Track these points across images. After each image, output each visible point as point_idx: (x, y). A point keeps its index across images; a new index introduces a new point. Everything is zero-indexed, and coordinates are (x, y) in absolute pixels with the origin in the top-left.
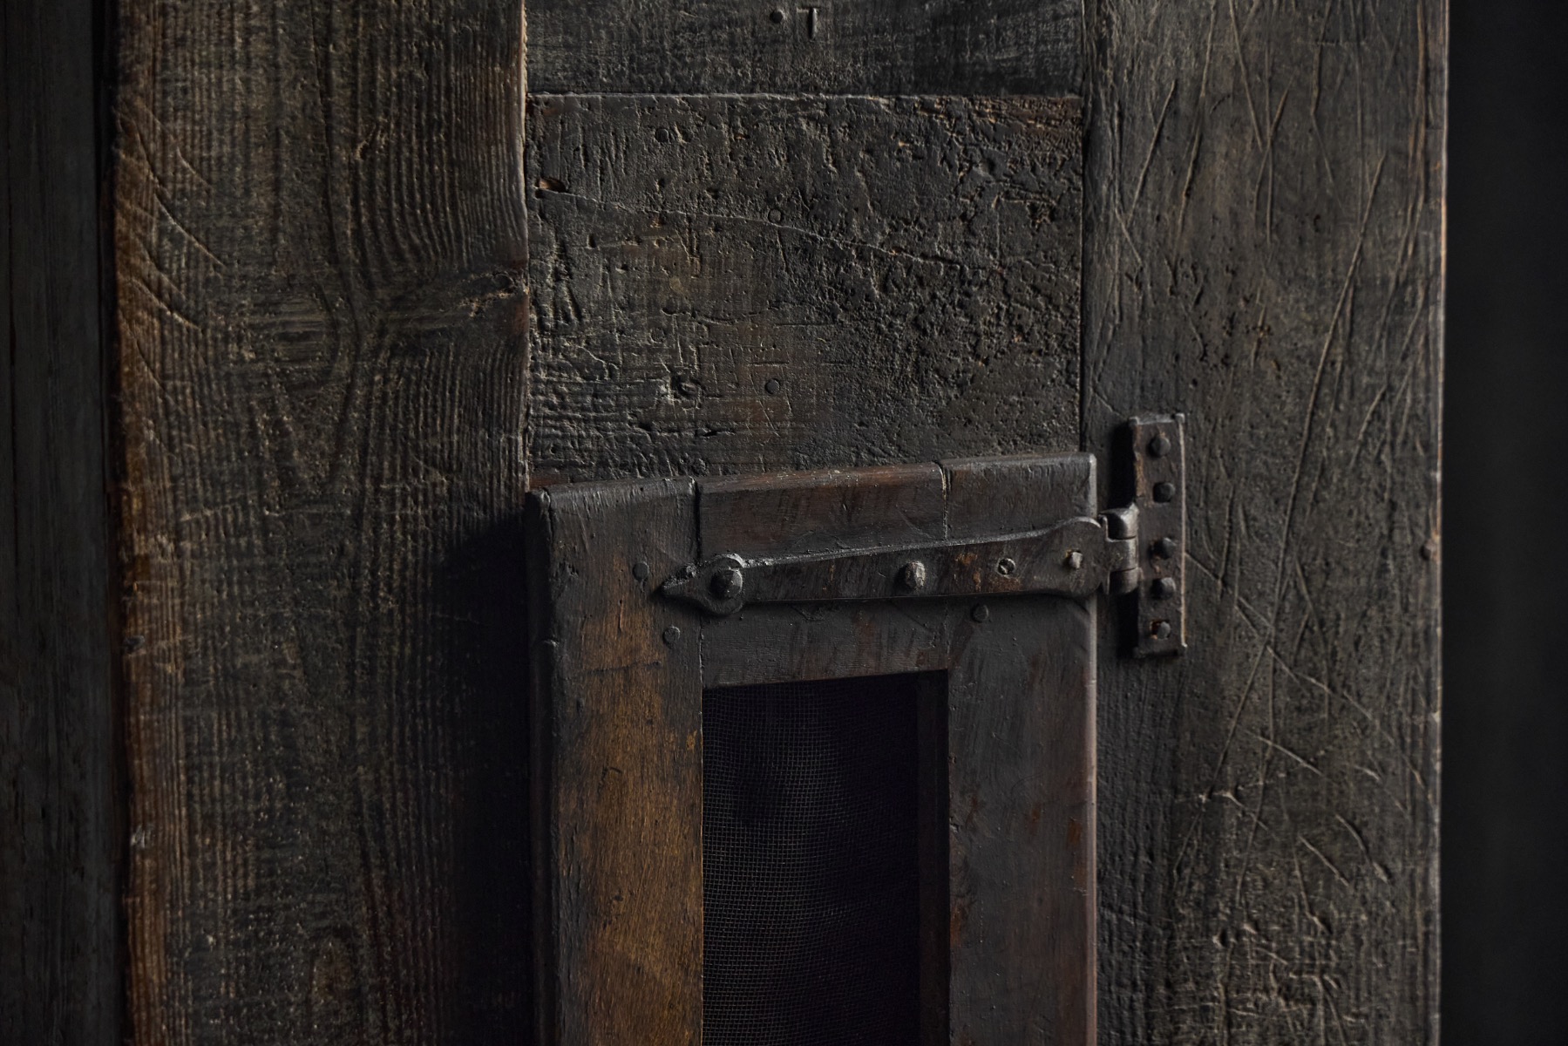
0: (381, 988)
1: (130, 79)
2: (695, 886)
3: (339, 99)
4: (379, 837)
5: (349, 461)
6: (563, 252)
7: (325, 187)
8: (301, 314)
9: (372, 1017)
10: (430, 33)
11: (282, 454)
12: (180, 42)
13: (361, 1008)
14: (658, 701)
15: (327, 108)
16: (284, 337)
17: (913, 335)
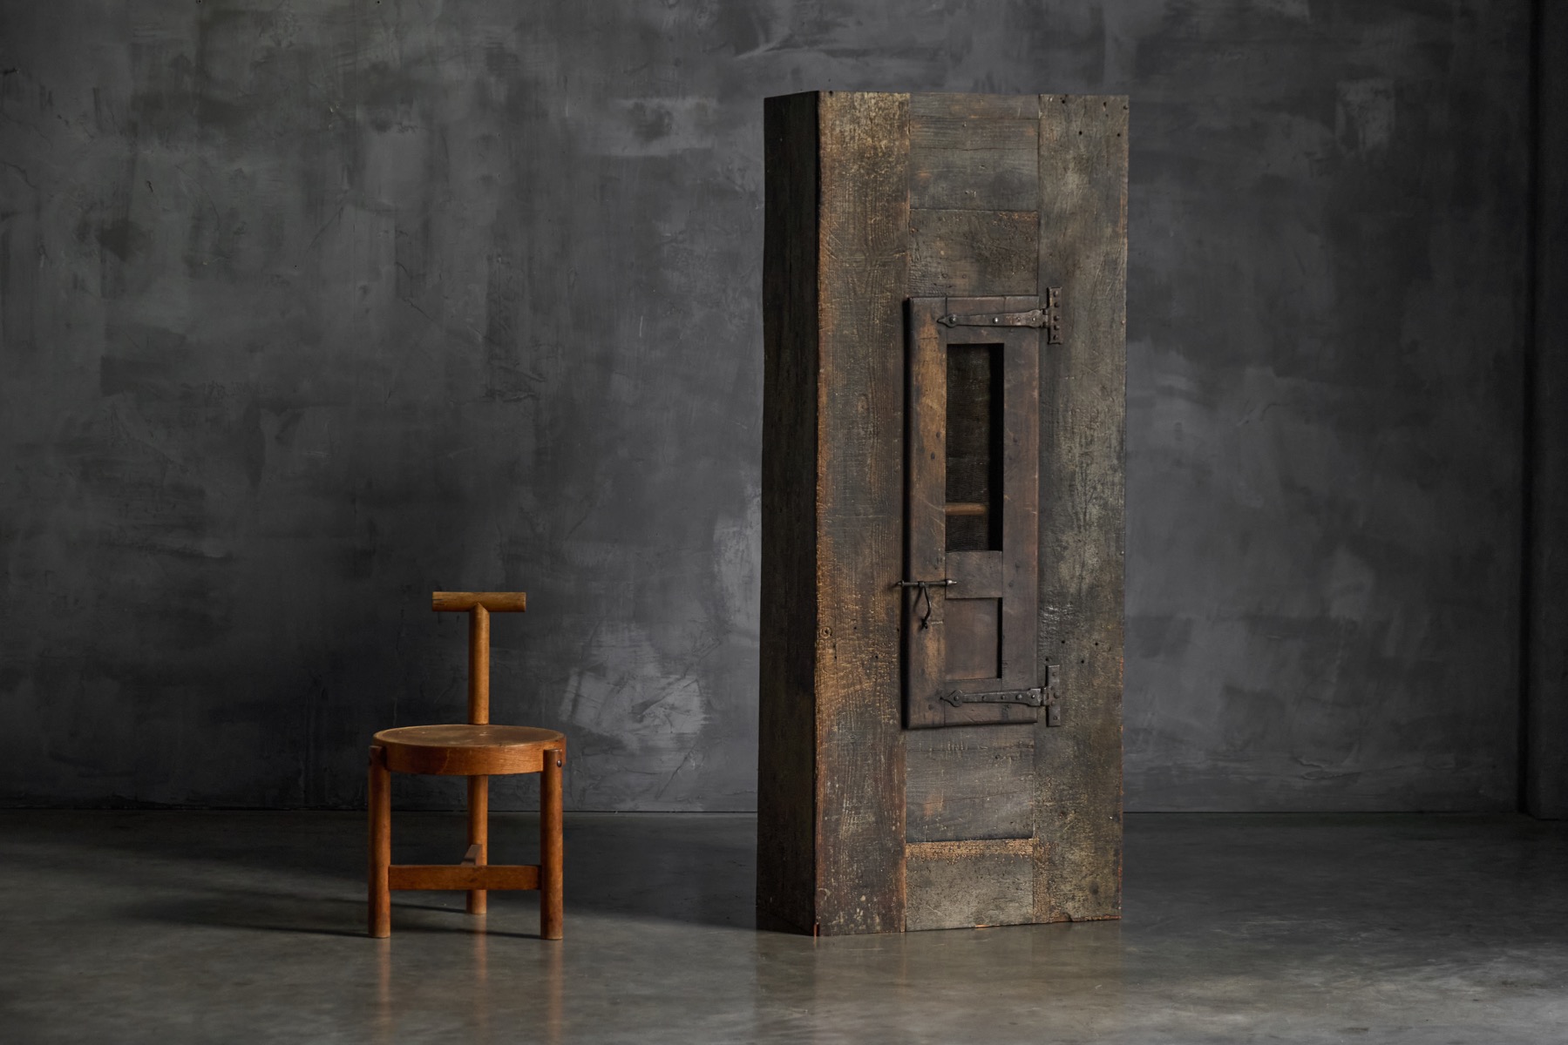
0: (873, 408)
1: (824, 205)
2: (945, 389)
3: (869, 209)
4: (874, 374)
5: (869, 289)
6: (918, 244)
7: (865, 229)
8: (860, 257)
9: (872, 415)
10: (889, 195)
11: (854, 288)
12: (834, 197)
13: (869, 413)
14: (937, 347)
15: (866, 212)
16: (856, 262)
17: (997, 266)
